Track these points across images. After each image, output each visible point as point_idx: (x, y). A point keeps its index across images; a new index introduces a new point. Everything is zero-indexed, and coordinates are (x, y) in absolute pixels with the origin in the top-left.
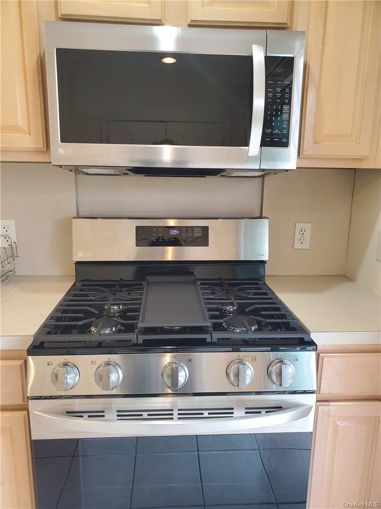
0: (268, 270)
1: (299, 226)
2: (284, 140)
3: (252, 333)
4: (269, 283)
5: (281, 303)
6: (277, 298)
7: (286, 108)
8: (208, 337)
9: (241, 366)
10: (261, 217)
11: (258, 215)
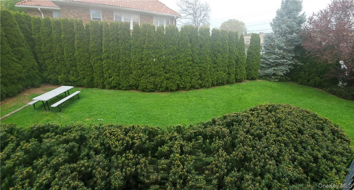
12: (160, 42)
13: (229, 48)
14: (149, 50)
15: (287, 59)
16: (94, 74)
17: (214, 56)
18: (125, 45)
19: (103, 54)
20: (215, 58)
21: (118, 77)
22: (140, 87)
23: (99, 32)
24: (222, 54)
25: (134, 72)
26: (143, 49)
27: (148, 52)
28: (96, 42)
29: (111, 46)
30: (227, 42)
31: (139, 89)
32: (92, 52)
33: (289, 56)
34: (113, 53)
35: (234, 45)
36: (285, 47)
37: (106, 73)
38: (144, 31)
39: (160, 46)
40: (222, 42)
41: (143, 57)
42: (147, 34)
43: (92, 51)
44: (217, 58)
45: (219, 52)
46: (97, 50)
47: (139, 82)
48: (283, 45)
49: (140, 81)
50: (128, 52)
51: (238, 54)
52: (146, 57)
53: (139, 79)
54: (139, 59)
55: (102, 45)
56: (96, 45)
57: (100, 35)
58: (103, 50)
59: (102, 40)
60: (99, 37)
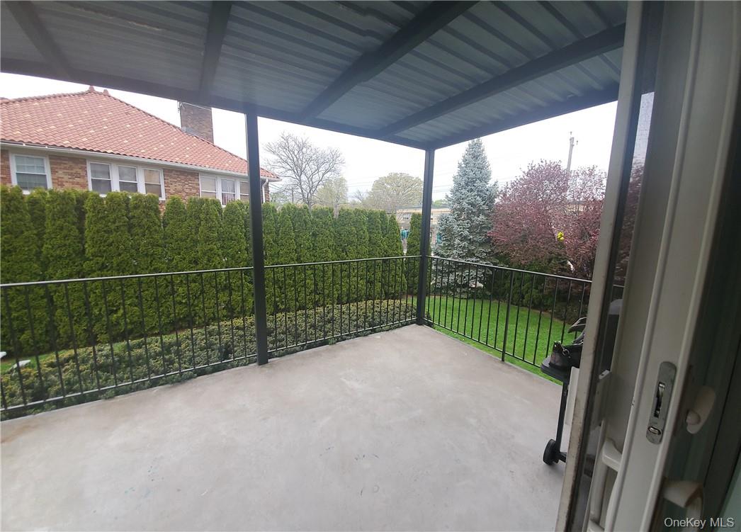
12: (236, 229)
13: (370, 238)
14: (212, 243)
15: (478, 257)
16: (58, 311)
17: (343, 251)
18: (152, 238)
19: (88, 259)
20: (345, 254)
21: (135, 308)
22: (200, 318)
23: (74, 213)
24: (357, 247)
25: (181, 289)
26: (196, 242)
27: (210, 246)
28: (66, 236)
29: (113, 242)
30: (365, 228)
31: (197, 323)
32: (51, 259)
33: (482, 253)
34: (120, 255)
35: (379, 233)
36: (471, 237)
37: (97, 305)
38: (194, 210)
39: (236, 235)
40: (356, 227)
41: (198, 258)
42: (202, 216)
43: (52, 256)
44: (346, 254)
45: (350, 243)
46: (68, 253)
47: (197, 308)
48: (466, 233)
49: (198, 306)
50: (160, 251)
51: (386, 247)
52: (206, 257)
53: (196, 302)
54: (190, 262)
55: (82, 240)
56: (67, 242)
57: (75, 220)
58: (89, 251)
59: (81, 231)
60: (74, 224)
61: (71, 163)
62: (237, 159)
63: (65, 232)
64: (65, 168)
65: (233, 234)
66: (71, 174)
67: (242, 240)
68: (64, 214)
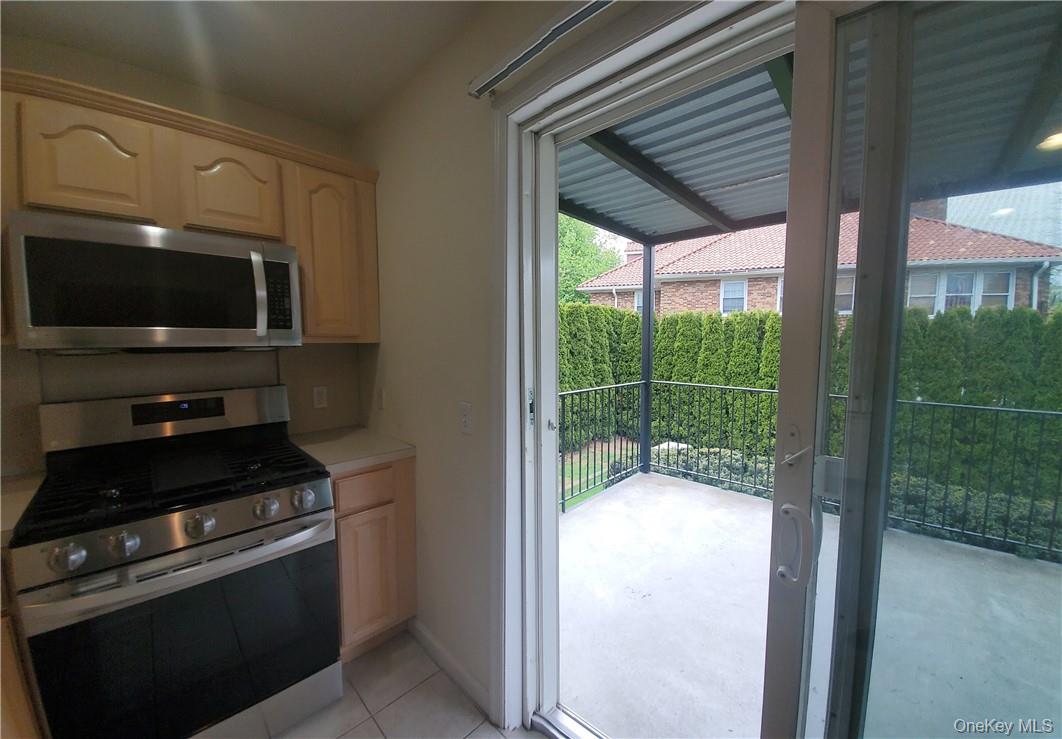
0: (290, 430)
1: (315, 389)
2: (288, 324)
3: (277, 475)
4: (294, 441)
5: (304, 452)
6: (300, 450)
7: (286, 300)
8: (232, 488)
9: (267, 501)
10: (279, 385)
11: (276, 383)
12: (947, 352)
23: (756, 333)
28: (747, 355)
55: (758, 359)
56: (747, 361)
57: (756, 340)
58: (763, 370)
59: (759, 350)
60: (754, 343)
61: (764, 283)
62: (984, 236)
63: (746, 351)
64: (759, 289)
65: (939, 360)
66: (764, 294)
67: (955, 371)
68: (748, 333)
